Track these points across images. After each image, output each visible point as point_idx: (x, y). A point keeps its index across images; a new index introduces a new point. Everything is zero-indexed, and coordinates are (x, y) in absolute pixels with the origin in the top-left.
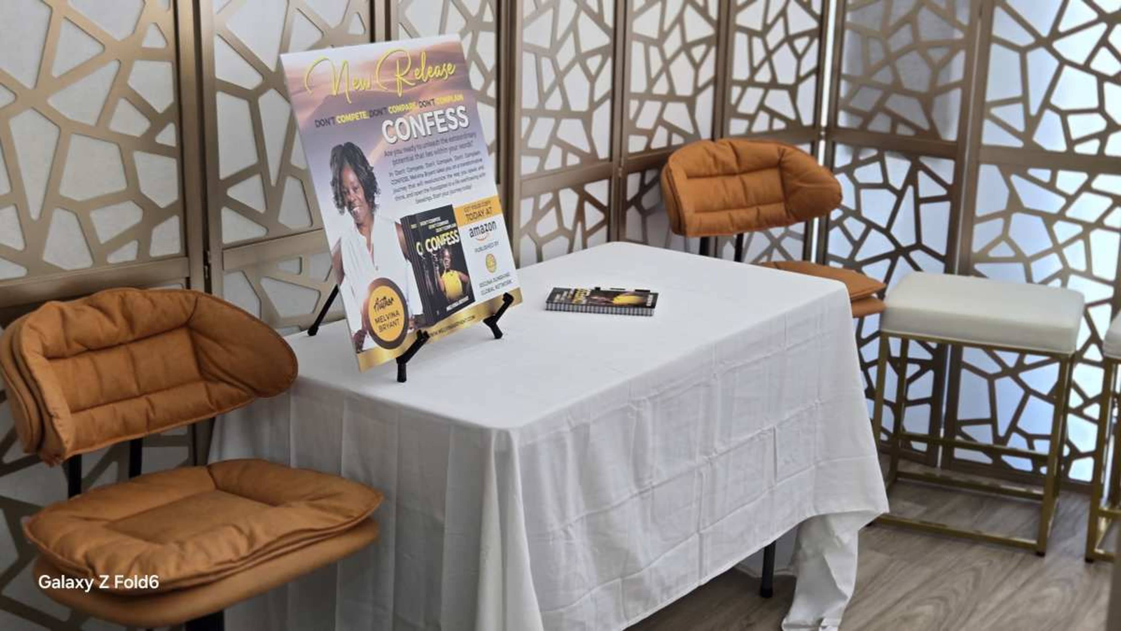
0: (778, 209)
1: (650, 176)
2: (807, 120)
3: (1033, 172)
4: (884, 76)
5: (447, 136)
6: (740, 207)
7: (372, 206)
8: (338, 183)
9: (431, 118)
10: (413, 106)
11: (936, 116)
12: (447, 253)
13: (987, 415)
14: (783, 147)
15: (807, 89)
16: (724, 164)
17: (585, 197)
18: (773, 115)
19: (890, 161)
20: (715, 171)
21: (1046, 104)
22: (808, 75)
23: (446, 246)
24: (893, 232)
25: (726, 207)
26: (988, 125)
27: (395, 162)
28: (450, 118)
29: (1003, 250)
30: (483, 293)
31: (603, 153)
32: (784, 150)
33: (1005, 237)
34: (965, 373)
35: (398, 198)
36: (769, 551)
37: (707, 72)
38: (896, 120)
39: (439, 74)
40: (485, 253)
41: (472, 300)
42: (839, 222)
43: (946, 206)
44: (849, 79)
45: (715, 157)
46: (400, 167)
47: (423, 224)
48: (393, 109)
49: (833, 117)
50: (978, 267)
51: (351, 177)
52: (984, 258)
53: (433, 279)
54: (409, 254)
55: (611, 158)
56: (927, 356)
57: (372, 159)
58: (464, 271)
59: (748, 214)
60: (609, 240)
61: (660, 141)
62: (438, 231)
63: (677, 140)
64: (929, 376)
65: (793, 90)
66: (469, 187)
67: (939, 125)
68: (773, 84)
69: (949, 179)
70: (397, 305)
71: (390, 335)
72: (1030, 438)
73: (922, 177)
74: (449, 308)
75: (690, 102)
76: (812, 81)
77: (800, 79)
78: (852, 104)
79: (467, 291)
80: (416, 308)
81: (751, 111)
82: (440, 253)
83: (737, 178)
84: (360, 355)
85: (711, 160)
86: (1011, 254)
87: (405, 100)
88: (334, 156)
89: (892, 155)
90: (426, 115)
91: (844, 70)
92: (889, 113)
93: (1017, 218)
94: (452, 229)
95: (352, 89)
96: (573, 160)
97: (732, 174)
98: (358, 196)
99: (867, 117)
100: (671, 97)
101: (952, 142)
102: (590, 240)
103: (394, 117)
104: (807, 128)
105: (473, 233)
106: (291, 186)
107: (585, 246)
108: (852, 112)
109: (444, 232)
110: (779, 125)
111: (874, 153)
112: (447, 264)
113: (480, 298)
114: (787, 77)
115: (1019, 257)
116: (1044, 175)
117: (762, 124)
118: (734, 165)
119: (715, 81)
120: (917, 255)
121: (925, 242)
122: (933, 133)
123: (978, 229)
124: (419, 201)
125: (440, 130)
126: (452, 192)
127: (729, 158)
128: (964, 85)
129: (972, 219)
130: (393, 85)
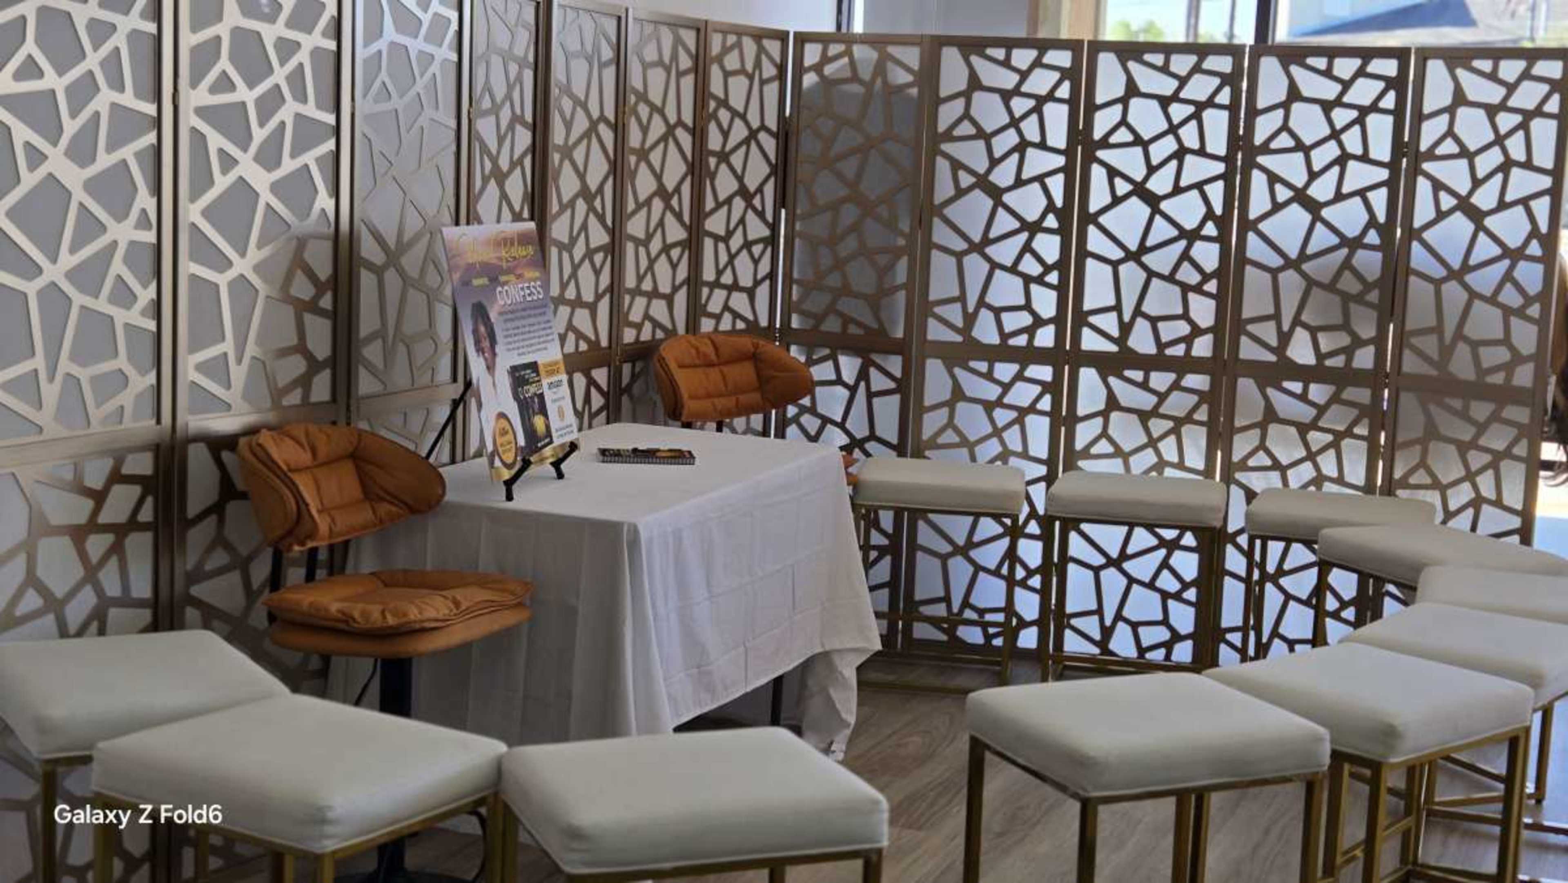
0: (755, 397)
1: (639, 366)
2: (764, 322)
3: (973, 364)
4: (834, 280)
5: (532, 304)
6: (720, 395)
7: (494, 354)
8: (475, 332)
9: (522, 289)
10: (512, 278)
11: (883, 315)
12: (536, 400)
13: (942, 594)
14: (755, 341)
15: (763, 292)
16: (706, 355)
17: (591, 382)
18: (736, 315)
19: (843, 360)
20: (697, 362)
21: (981, 303)
22: (763, 279)
23: (535, 394)
24: (848, 425)
25: (709, 396)
26: (932, 322)
27: (506, 321)
28: (533, 290)
29: (950, 437)
30: (558, 438)
31: (604, 343)
32: (758, 344)
33: (950, 424)
34: (920, 555)
35: (509, 350)
36: (778, 682)
37: (682, 273)
38: (847, 320)
39: (524, 253)
40: (558, 404)
41: (551, 442)
42: (796, 420)
43: (896, 399)
44: (799, 282)
45: (697, 349)
46: (509, 325)
47: (523, 373)
48: (503, 278)
49: (786, 320)
50: (927, 453)
51: (482, 329)
52: (933, 444)
53: (529, 419)
54: (516, 397)
55: (610, 347)
56: (885, 542)
57: (493, 315)
58: (546, 416)
59: (728, 402)
60: (608, 423)
61: (646, 335)
62: (531, 380)
63: (660, 334)
64: (887, 560)
65: (751, 293)
66: (545, 349)
67: (886, 325)
68: (735, 287)
69: (898, 374)
70: (510, 437)
71: (509, 458)
72: (982, 612)
73: (873, 372)
74: (539, 445)
75: (669, 299)
76: (766, 286)
77: (757, 283)
78: (804, 307)
79: (549, 434)
80: (522, 442)
81: (717, 311)
82: (532, 398)
83: (716, 369)
84: (493, 470)
85: (693, 351)
86: (957, 439)
87: (509, 271)
88: (473, 310)
89: (842, 354)
90: (520, 286)
91: (796, 275)
92: (841, 315)
93: (961, 406)
94: (538, 381)
95: (480, 259)
96: (583, 347)
97: (711, 365)
98: (486, 344)
99: (820, 318)
100: (654, 294)
101: (899, 339)
102: (595, 422)
103: (503, 284)
104: (764, 329)
105: (551, 385)
106: (401, 348)
107: (590, 426)
108: (802, 313)
109: (533, 382)
110: (741, 325)
111: (826, 351)
112: (536, 410)
113: (557, 442)
114: (746, 281)
115: (964, 442)
116: (983, 366)
117: (726, 324)
118: (713, 357)
119: (688, 281)
120: (870, 446)
121: (878, 433)
122: (882, 332)
123: (927, 418)
124: (519, 355)
125: (529, 299)
126: (539, 350)
127: (709, 350)
128: (908, 286)
129: (922, 410)
130: (500, 259)
